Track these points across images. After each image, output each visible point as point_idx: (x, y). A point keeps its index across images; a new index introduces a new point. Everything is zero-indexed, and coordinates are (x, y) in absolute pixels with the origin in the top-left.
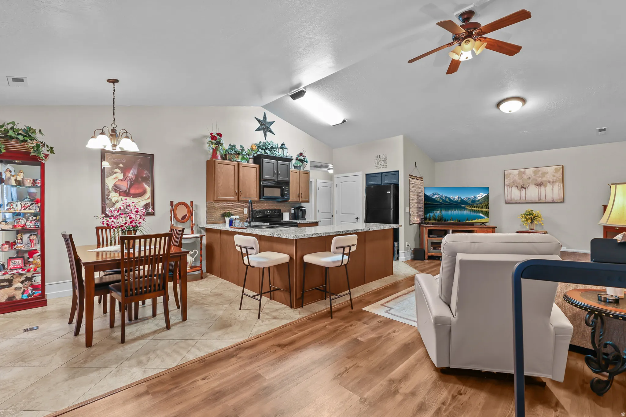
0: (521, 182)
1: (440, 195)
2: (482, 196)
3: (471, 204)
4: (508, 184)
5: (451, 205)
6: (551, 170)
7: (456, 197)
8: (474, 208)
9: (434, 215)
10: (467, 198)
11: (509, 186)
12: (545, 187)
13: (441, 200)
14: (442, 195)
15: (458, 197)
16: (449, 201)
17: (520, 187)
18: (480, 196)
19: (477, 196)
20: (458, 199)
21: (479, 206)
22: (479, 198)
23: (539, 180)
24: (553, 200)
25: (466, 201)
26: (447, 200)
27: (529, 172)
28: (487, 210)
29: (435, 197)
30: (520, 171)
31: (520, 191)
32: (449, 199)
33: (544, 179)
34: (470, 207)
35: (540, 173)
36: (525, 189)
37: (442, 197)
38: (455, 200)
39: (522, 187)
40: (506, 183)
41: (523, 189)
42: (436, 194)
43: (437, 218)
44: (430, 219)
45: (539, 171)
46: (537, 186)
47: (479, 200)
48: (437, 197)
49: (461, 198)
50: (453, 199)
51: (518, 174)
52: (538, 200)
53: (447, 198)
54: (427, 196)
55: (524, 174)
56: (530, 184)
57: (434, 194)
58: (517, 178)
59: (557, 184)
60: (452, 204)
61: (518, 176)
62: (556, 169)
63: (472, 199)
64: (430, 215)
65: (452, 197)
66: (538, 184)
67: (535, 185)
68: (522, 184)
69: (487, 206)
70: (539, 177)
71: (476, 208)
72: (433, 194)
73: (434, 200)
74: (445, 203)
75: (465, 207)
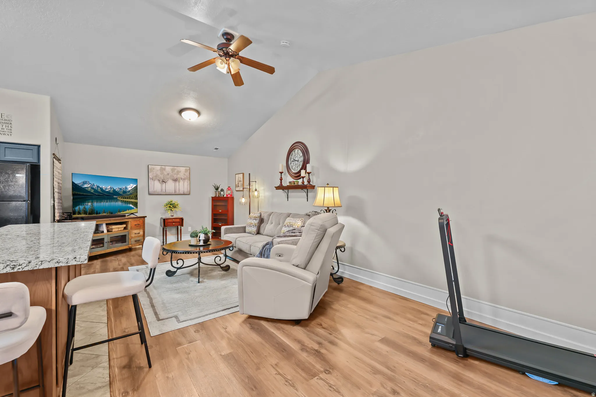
0: (162, 177)
1: (91, 184)
2: (132, 187)
3: (123, 195)
4: (152, 178)
5: (104, 196)
6: (182, 169)
7: (108, 188)
8: (125, 199)
9: (85, 208)
10: (119, 188)
11: (152, 179)
12: (179, 182)
13: (92, 190)
14: (94, 184)
15: (111, 187)
16: (101, 192)
17: (161, 181)
18: (130, 187)
19: (128, 187)
20: (110, 190)
21: (130, 197)
22: (130, 189)
23: (175, 177)
24: (184, 193)
25: (118, 191)
26: (99, 190)
27: (168, 169)
28: (135, 201)
29: (86, 186)
30: (161, 167)
31: (161, 184)
32: (101, 189)
33: (179, 176)
34: (122, 198)
35: (176, 171)
36: (165, 183)
37: (93, 187)
38: (107, 190)
39: (163, 181)
40: (150, 176)
41: (163, 183)
42: (87, 183)
43: (88, 212)
44: (79, 213)
45: (175, 169)
46: (174, 181)
47: (129, 191)
48: (88, 186)
49: (113, 188)
50: (105, 189)
51: (160, 170)
52: (174, 192)
53: (99, 188)
54: (76, 184)
55: (164, 170)
56: (169, 179)
57: (85, 183)
58: (159, 173)
59: (186, 181)
60: (104, 194)
61: (160, 171)
62: (186, 169)
63: (123, 190)
64: (79, 208)
65: (104, 187)
66: (175, 179)
67: (172, 180)
68: (163, 179)
69: (136, 197)
70: (175, 174)
71: (127, 199)
72: (83, 182)
73: (84, 190)
74: (97, 194)
75: (117, 198)
